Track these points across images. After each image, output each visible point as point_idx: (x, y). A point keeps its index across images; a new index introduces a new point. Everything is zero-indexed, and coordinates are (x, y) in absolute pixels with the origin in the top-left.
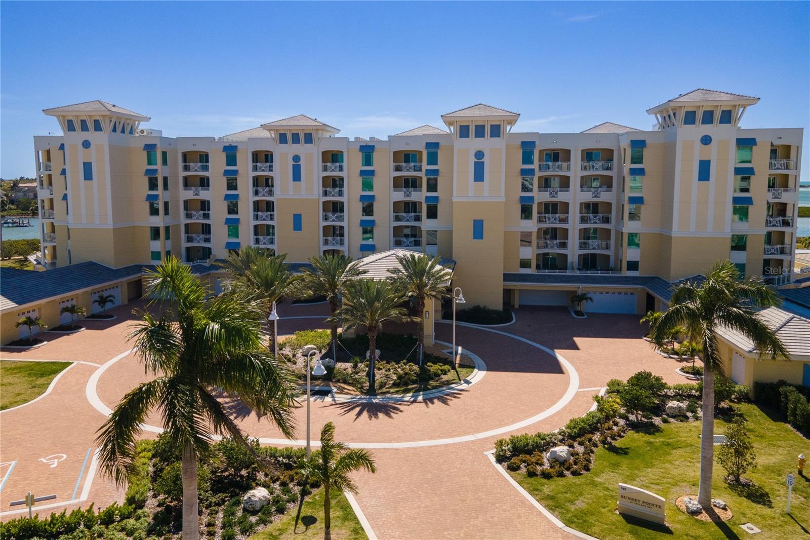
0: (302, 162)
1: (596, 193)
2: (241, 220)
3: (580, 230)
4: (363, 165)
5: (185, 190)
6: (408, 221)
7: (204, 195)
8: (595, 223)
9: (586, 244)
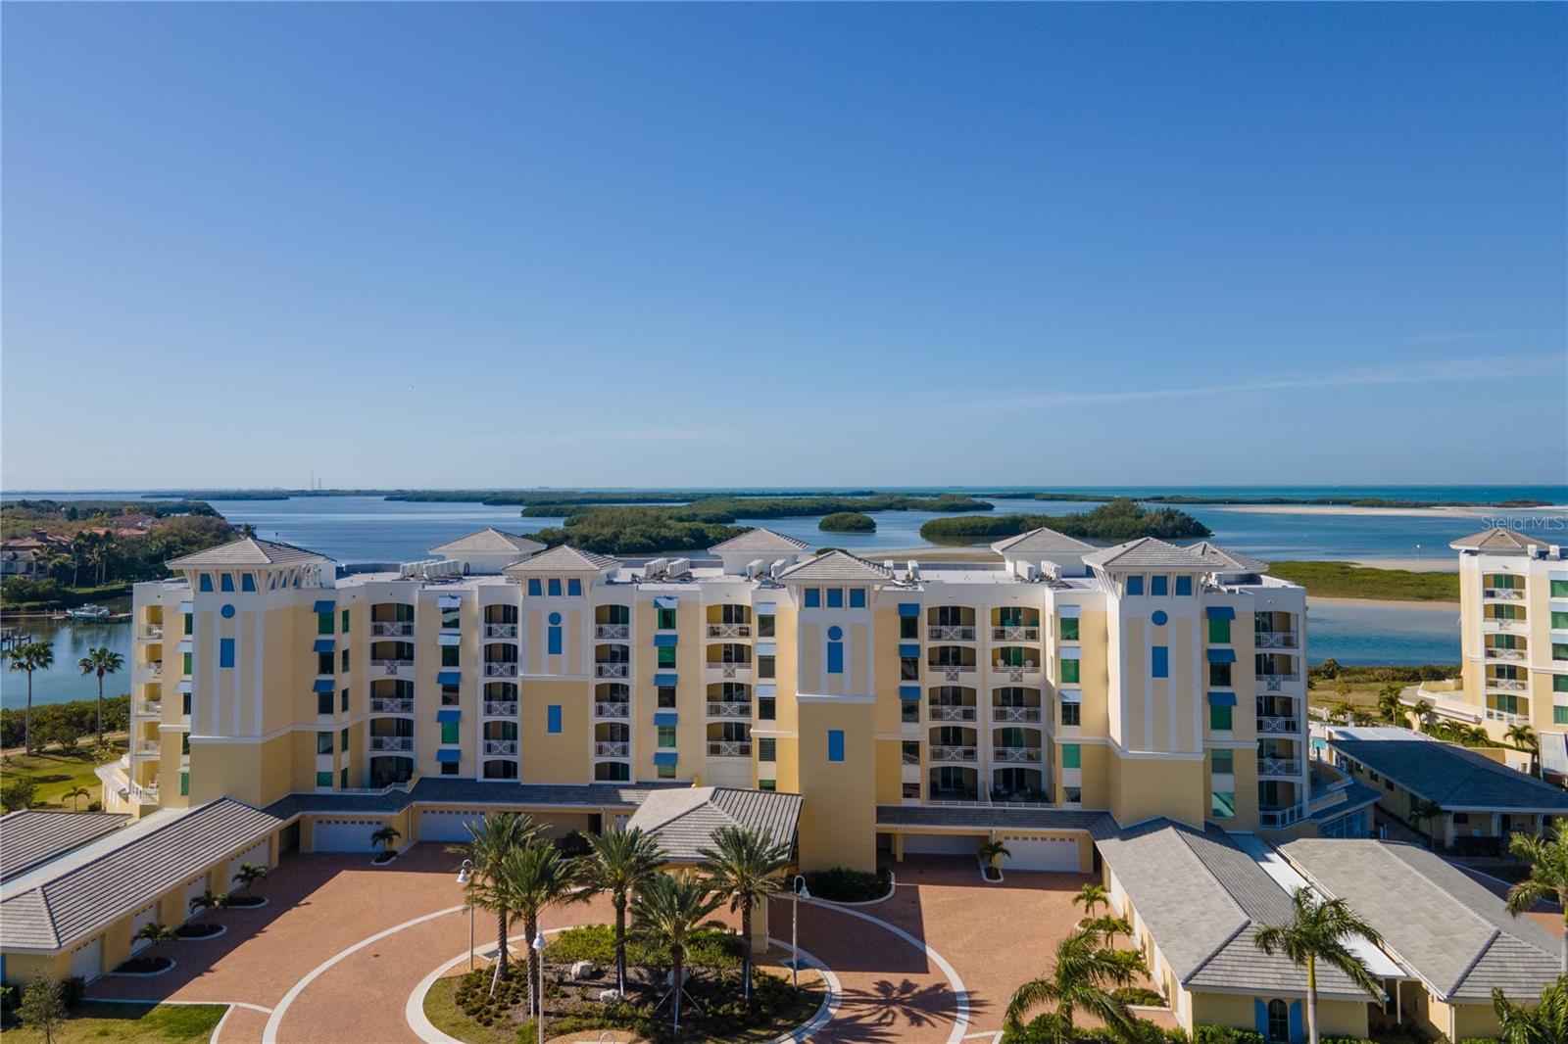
0: (564, 625)
1: (1016, 675)
2: (464, 714)
3: (995, 731)
4: (659, 628)
5: (373, 664)
6: (730, 715)
7: (404, 672)
8: (1017, 721)
9: (1004, 754)
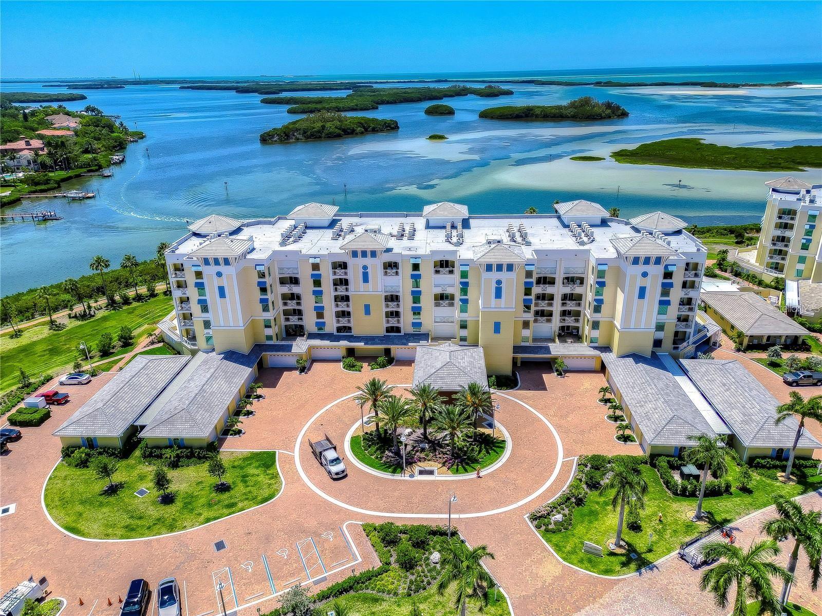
0: (369, 270)
1: (572, 288)
2: (326, 307)
3: (561, 311)
4: (413, 271)
5: (281, 287)
7: (295, 289)
8: (571, 306)
9: (564, 320)
